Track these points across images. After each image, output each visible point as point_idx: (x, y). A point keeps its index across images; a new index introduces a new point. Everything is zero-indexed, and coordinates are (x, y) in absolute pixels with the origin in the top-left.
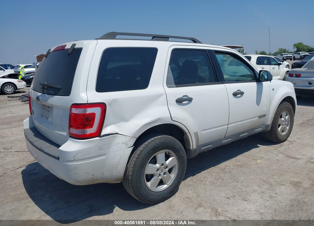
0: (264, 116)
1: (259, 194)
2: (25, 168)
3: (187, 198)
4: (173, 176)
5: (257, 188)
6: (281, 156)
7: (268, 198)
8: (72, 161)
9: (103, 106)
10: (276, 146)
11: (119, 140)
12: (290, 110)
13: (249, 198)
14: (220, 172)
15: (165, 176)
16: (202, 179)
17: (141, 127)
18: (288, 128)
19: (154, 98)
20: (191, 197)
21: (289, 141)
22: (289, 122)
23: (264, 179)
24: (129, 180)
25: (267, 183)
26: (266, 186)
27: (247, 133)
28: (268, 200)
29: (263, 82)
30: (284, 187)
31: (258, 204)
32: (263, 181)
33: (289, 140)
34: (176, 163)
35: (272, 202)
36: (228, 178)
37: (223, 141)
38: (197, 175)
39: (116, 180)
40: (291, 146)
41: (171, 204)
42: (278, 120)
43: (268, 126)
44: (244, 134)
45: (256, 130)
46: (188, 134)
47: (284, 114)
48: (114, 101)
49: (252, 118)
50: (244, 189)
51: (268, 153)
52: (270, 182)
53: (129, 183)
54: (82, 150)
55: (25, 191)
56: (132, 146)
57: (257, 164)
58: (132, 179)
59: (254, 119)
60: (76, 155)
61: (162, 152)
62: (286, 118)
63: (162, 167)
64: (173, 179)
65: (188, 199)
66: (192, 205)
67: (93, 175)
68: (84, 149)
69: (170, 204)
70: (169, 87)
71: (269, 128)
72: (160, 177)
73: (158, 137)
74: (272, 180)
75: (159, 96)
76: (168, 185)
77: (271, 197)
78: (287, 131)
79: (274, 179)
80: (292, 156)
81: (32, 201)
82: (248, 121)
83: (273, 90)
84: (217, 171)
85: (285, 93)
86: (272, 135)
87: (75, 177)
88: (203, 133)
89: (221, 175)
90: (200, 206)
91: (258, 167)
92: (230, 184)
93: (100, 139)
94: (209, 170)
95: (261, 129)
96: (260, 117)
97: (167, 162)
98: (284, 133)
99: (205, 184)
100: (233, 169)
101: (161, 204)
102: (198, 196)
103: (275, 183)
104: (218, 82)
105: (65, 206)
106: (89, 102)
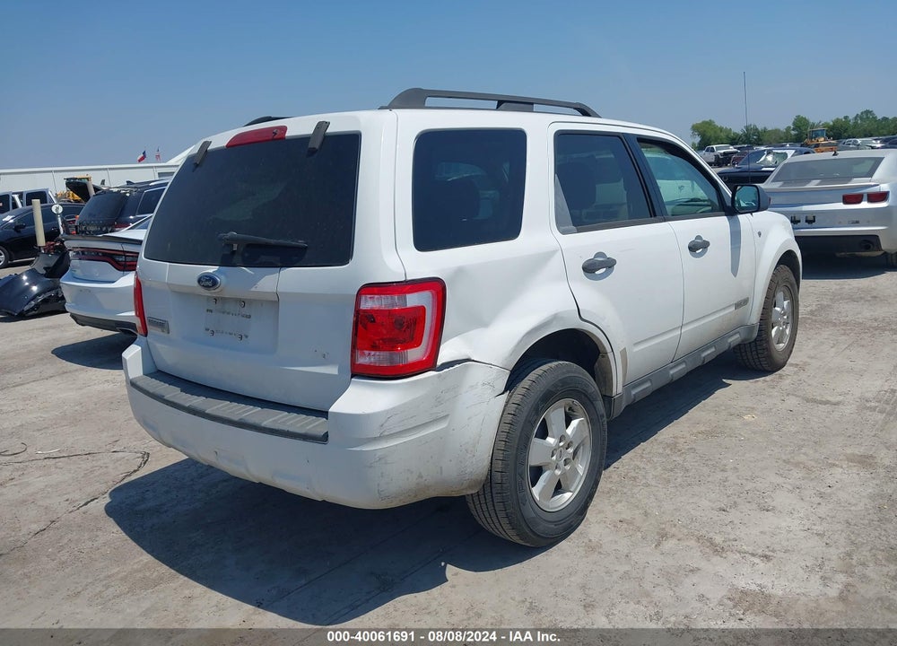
0: (745, 301)
1: (790, 491)
2: (108, 500)
3: (621, 521)
4: (582, 469)
5: (780, 480)
6: (792, 402)
7: (818, 500)
8: (375, 439)
9: (437, 287)
10: (768, 378)
11: (476, 375)
12: (792, 285)
13: (773, 504)
14: (668, 451)
15: (568, 467)
16: (633, 474)
17: (521, 341)
18: (788, 331)
19: (537, 263)
20: (629, 518)
21: (792, 365)
22: (790, 318)
23: (784, 457)
24: (493, 485)
25: (797, 465)
26: (797, 474)
27: (713, 350)
28: (819, 504)
29: (739, 216)
30: (841, 470)
31: (802, 515)
32: (784, 461)
33: (793, 362)
34: (586, 433)
35: (831, 506)
36: (696, 464)
37: (671, 372)
38: (615, 464)
39: (470, 487)
40: (803, 376)
41: (590, 541)
42: (771, 311)
43: (751, 328)
44: (709, 352)
45: (730, 340)
46: (610, 355)
47: (780, 295)
48: (460, 272)
49: (724, 309)
50: (749, 486)
51: (758, 397)
52: (801, 463)
53: (494, 492)
54: (399, 406)
55: (153, 558)
56: (503, 393)
57: (747, 424)
58: (504, 481)
59: (727, 312)
60: (386, 421)
61: (560, 407)
62: (782, 306)
63: (561, 444)
64: (582, 477)
65: (625, 525)
66: (643, 538)
67: (420, 476)
68: (405, 404)
69: (586, 540)
70: (564, 233)
71: (755, 335)
72: (558, 472)
73: (550, 364)
74: (802, 458)
75: (547, 256)
76: (573, 492)
77: (821, 495)
78: (786, 340)
79: (804, 454)
80: (818, 398)
81: (191, 581)
82: (717, 316)
83: (760, 234)
84: (661, 451)
85: (782, 241)
86: (760, 351)
87: (378, 485)
88: (637, 352)
89: (675, 459)
90: (663, 536)
91: (755, 433)
92: (709, 476)
93: (439, 376)
94: (638, 449)
95: (738, 336)
96: (738, 305)
97: (569, 431)
98: (782, 345)
99: (648, 485)
100: (695, 442)
101: (563, 544)
102: (646, 514)
103: (813, 463)
104: (655, 216)
105: (303, 582)
106: (409, 278)
